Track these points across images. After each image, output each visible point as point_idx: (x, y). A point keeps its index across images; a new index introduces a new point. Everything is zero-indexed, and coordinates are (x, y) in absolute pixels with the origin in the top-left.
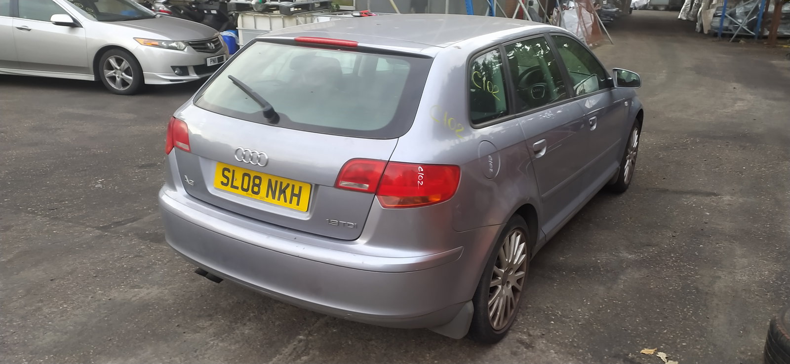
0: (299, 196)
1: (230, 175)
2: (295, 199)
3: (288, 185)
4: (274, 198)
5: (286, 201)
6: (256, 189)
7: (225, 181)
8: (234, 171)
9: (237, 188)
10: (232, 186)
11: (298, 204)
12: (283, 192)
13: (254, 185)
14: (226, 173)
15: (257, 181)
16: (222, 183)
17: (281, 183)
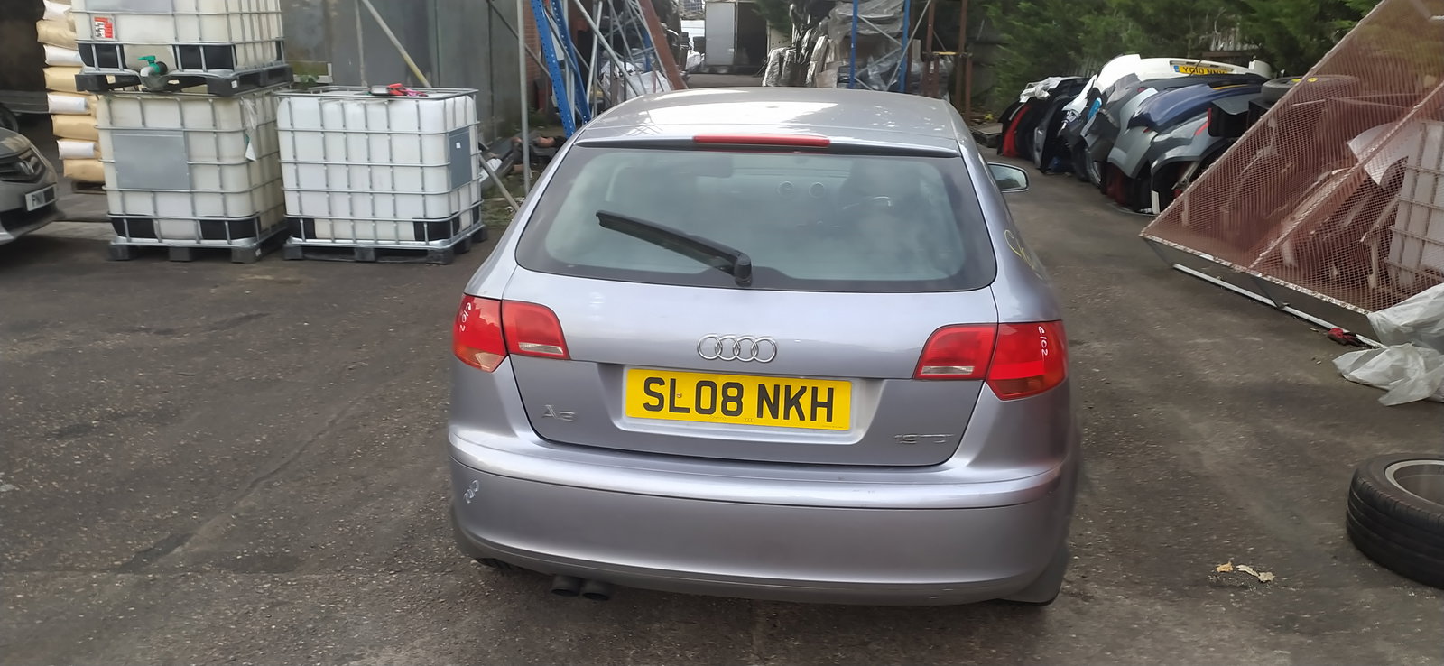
0: (829, 405)
1: (665, 390)
2: (822, 412)
3: (803, 390)
4: (775, 415)
5: (802, 417)
6: (732, 406)
7: (654, 401)
8: (673, 382)
9: (686, 410)
10: (673, 409)
11: (829, 419)
12: (792, 402)
13: (727, 399)
14: (654, 387)
15: (733, 392)
16: (647, 407)
17: (788, 389)
